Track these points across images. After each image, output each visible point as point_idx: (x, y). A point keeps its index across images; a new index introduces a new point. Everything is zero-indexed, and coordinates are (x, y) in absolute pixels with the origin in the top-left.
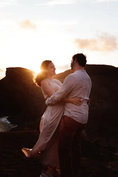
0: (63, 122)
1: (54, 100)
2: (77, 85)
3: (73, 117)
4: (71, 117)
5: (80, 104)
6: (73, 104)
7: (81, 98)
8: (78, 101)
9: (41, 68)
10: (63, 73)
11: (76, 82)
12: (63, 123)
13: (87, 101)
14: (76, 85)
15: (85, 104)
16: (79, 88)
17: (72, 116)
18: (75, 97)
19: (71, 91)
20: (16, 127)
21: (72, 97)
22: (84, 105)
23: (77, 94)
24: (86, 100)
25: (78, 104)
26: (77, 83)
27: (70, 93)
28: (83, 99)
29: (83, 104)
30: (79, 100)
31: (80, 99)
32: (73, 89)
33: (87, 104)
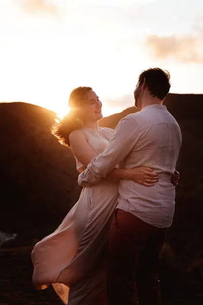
0: (114, 225)
1: (93, 174)
2: (143, 139)
3: (135, 212)
4: (131, 212)
5: (150, 182)
6: (135, 181)
7: (152, 169)
8: (146, 176)
9: (69, 103)
10: (121, 113)
11: (140, 134)
12: (115, 227)
13: (170, 177)
14: (139, 140)
15: (164, 182)
16: (147, 146)
17: (133, 209)
18: (140, 166)
19: (129, 154)
20: (13, 238)
21: (132, 166)
22: (162, 186)
23: (143, 160)
24: (167, 173)
25: (147, 182)
26: (142, 135)
27: (128, 157)
28: (158, 171)
29: (159, 182)
30: (147, 172)
31: (150, 170)
32: (133, 149)
33: (172, 182)
